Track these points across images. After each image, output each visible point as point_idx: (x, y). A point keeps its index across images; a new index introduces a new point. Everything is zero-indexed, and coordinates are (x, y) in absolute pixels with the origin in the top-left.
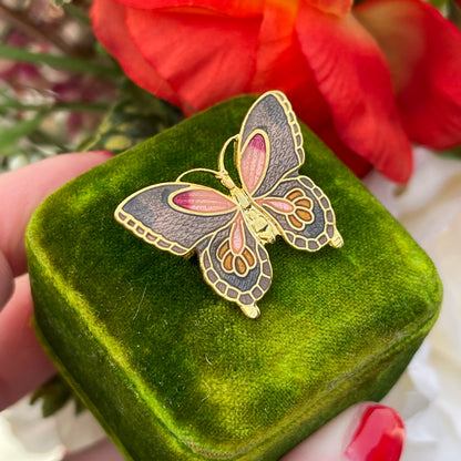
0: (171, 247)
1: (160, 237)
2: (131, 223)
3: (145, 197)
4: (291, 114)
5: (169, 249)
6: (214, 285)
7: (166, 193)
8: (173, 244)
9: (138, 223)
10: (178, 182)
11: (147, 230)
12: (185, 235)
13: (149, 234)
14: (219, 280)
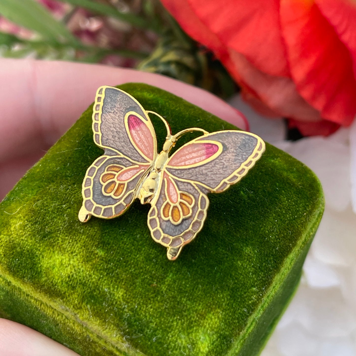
0: (97, 133)
1: (99, 122)
2: (99, 99)
3: (122, 97)
4: (251, 162)
5: (95, 133)
6: (86, 176)
7: (134, 108)
8: (99, 133)
9: (101, 103)
10: (146, 113)
11: (100, 112)
12: (110, 137)
13: (98, 114)
14: (92, 178)
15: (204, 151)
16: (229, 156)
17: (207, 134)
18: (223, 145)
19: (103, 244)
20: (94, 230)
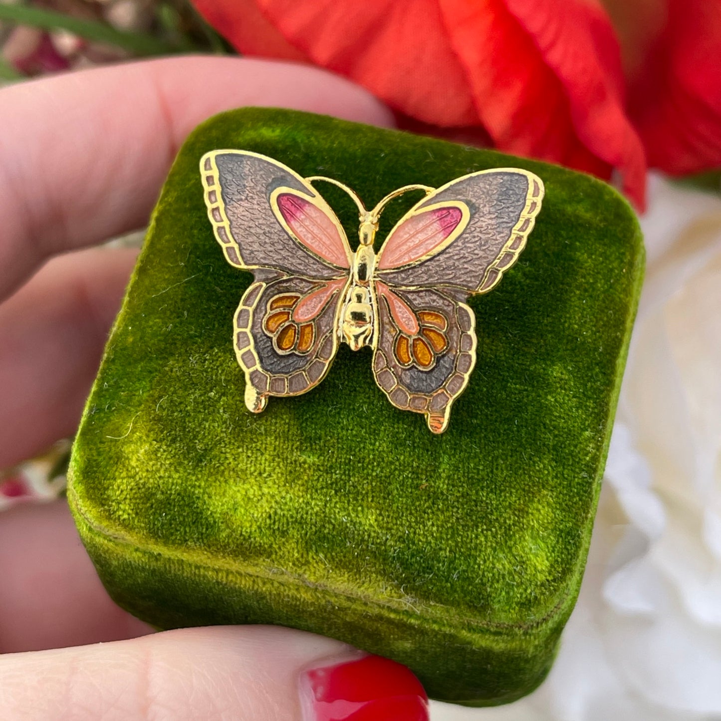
0: (228, 244)
1: (226, 224)
2: (210, 179)
3: (253, 165)
5: (224, 246)
6: (236, 330)
7: (282, 180)
8: (233, 244)
9: (217, 187)
10: (306, 182)
11: (220, 204)
12: (256, 247)
13: (217, 209)
14: (248, 330)
15: (436, 226)
16: (485, 221)
17: (432, 192)
18: (468, 203)
19: (309, 442)
20: (283, 422)
